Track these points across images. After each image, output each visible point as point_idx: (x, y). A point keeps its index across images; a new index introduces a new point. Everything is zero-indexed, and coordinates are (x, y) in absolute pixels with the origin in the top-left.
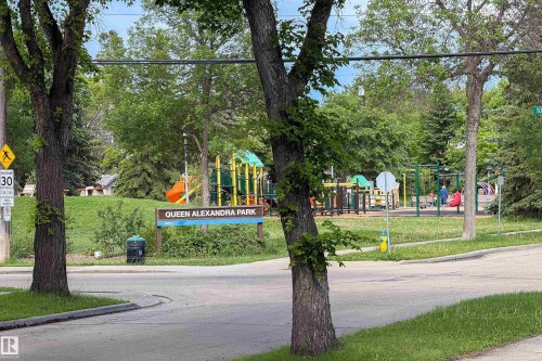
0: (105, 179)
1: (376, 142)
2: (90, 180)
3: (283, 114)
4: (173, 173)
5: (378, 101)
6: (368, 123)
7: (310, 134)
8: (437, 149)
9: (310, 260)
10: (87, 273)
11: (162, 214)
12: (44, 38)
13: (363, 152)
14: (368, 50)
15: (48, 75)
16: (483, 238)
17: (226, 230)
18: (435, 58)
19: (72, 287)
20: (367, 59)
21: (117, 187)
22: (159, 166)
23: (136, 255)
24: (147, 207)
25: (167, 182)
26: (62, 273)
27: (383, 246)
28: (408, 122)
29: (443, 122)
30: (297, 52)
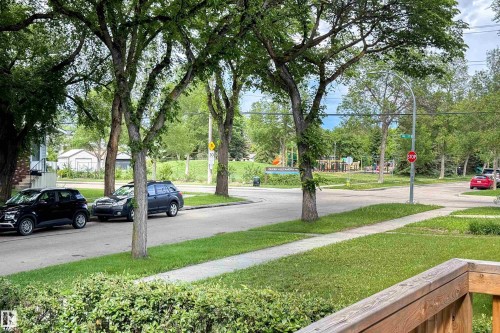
0: (251, 156)
1: (352, 146)
2: (245, 156)
3: (302, 134)
4: (276, 154)
5: (348, 131)
6: (349, 139)
7: (312, 142)
8: (375, 149)
9: (309, 188)
10: (234, 189)
11: (267, 169)
12: (223, 104)
13: (346, 149)
14: (345, 112)
15: (224, 117)
16: (385, 183)
17: (291, 176)
18: (370, 115)
19: (230, 194)
20: (345, 115)
21: (255, 159)
22: (271, 152)
23: (256, 183)
24: (263, 166)
25: (274, 157)
26: (226, 189)
27: (348, 184)
28: (364, 139)
29: (378, 140)
30: (308, 112)
